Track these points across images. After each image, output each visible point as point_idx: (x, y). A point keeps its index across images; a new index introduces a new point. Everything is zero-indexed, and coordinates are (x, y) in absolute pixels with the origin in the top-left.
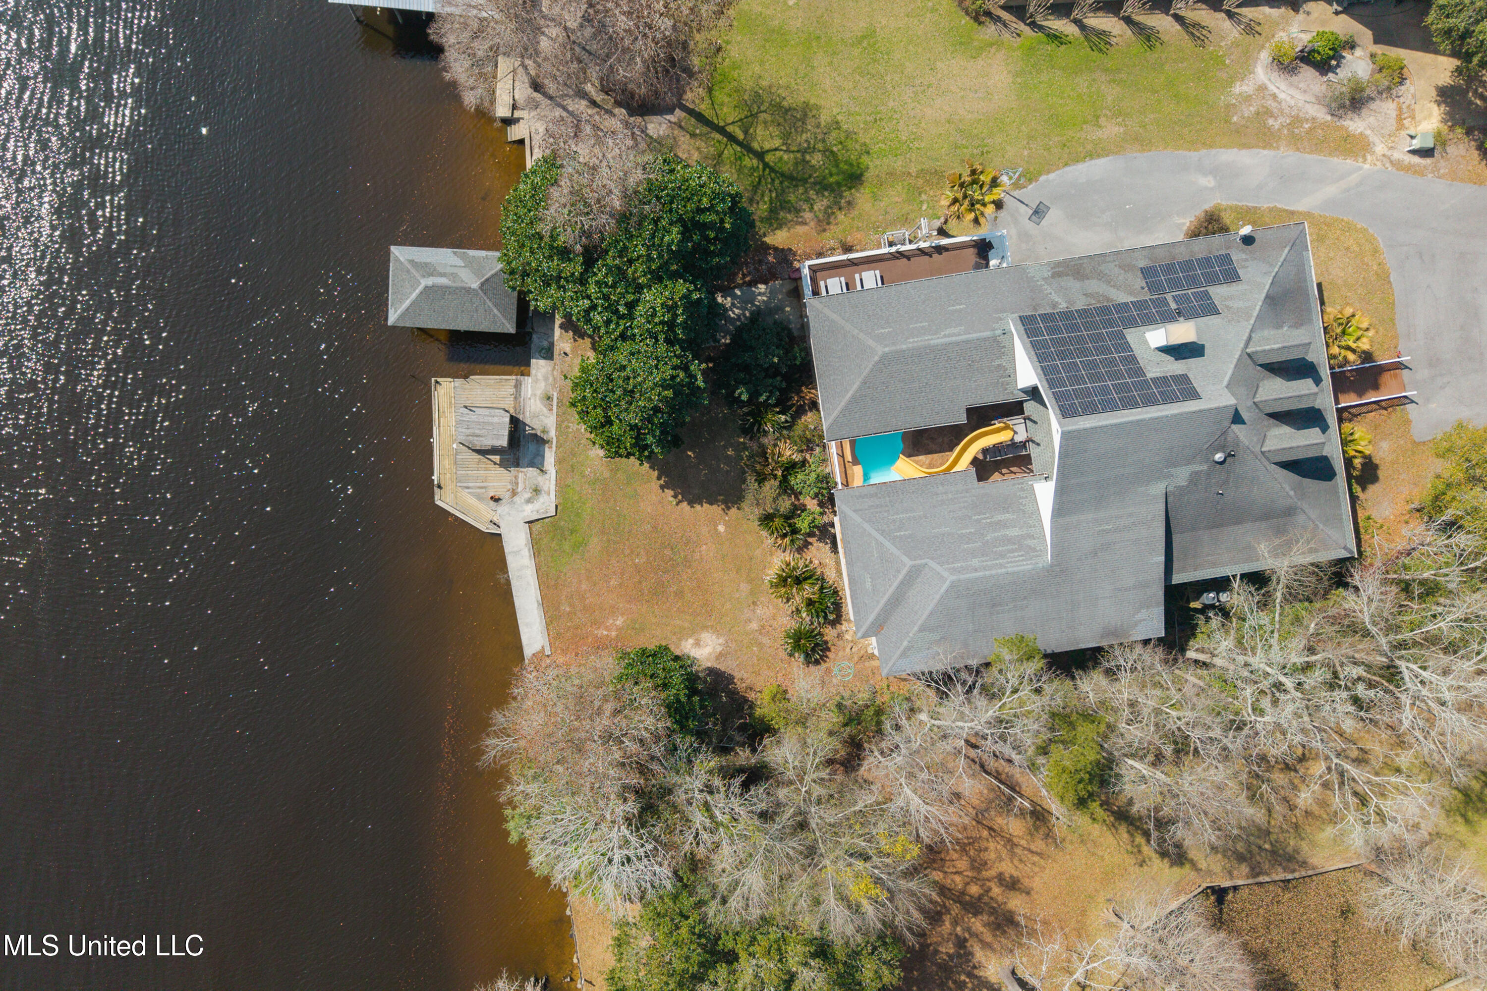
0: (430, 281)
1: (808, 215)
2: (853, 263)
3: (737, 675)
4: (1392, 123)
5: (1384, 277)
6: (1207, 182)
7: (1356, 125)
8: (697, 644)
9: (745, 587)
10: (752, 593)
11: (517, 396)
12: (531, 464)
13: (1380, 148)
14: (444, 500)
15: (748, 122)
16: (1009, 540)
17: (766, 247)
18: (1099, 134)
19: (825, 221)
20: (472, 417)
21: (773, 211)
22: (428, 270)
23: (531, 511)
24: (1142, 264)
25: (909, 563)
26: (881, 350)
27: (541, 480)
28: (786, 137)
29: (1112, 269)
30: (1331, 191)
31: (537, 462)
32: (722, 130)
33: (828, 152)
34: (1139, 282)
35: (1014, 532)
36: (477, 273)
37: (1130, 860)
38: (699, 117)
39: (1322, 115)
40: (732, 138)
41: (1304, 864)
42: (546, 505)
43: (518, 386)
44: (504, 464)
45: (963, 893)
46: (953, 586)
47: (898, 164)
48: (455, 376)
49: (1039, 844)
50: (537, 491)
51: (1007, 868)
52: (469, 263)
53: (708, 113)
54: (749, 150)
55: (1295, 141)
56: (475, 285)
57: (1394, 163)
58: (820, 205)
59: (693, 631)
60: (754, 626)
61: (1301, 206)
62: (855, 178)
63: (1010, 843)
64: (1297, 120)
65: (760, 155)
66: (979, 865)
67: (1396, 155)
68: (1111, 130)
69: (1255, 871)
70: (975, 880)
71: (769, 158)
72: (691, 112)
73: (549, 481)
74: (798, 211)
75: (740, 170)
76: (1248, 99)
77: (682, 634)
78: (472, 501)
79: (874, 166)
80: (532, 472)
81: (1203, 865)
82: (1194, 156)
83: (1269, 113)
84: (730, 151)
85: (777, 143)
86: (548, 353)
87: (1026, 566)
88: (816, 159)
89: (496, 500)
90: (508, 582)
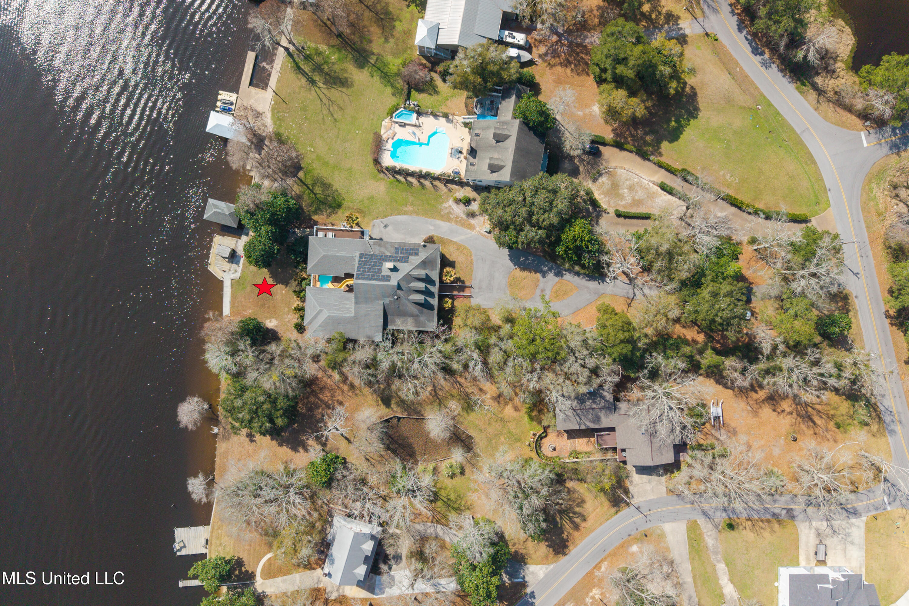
0: (216, 210)
1: (325, 213)
2: (328, 229)
3: (280, 332)
4: (482, 223)
5: (472, 263)
6: (432, 228)
7: (472, 221)
8: (270, 322)
9: (286, 309)
10: (288, 311)
11: (236, 244)
12: (236, 263)
13: (478, 229)
14: (210, 268)
15: (314, 185)
16: (346, 308)
17: (312, 219)
18: (406, 209)
19: (328, 216)
20: (220, 247)
21: (316, 210)
22: (216, 206)
23: (233, 276)
24: (396, 246)
25: (319, 308)
26: (323, 253)
27: (237, 268)
28: (323, 191)
29: (389, 246)
30: (463, 237)
31: (237, 263)
32: (306, 185)
33: (333, 197)
34: (393, 250)
35: (348, 306)
36: (229, 210)
37: (375, 404)
38: (301, 181)
39: (464, 217)
40: (309, 188)
41: (422, 415)
42: (237, 275)
43: (237, 241)
44: (229, 262)
45: (327, 402)
46: (328, 316)
47: (351, 205)
48: (220, 235)
49: (350, 394)
50: (236, 271)
51: (340, 398)
52: (228, 207)
53: (303, 180)
54: (313, 192)
55: (456, 222)
56: (227, 214)
57: (481, 234)
58: (328, 211)
59: (270, 318)
60: (287, 320)
61: (455, 240)
62: (339, 206)
63: (343, 392)
64: (457, 217)
65: (315, 194)
66: (333, 396)
67: (482, 232)
68: (410, 208)
69: (409, 415)
70: (331, 400)
71: (318, 196)
72: (299, 179)
73: (240, 269)
74: (322, 211)
75: (309, 197)
76: (446, 208)
77: (267, 318)
78: (218, 270)
79: (345, 204)
80: (235, 265)
81: (395, 410)
82: (429, 220)
83: (451, 213)
84: (307, 192)
85: (320, 192)
86: (247, 235)
87: (348, 315)
88: (330, 199)
89: (224, 271)
90: (223, 294)
